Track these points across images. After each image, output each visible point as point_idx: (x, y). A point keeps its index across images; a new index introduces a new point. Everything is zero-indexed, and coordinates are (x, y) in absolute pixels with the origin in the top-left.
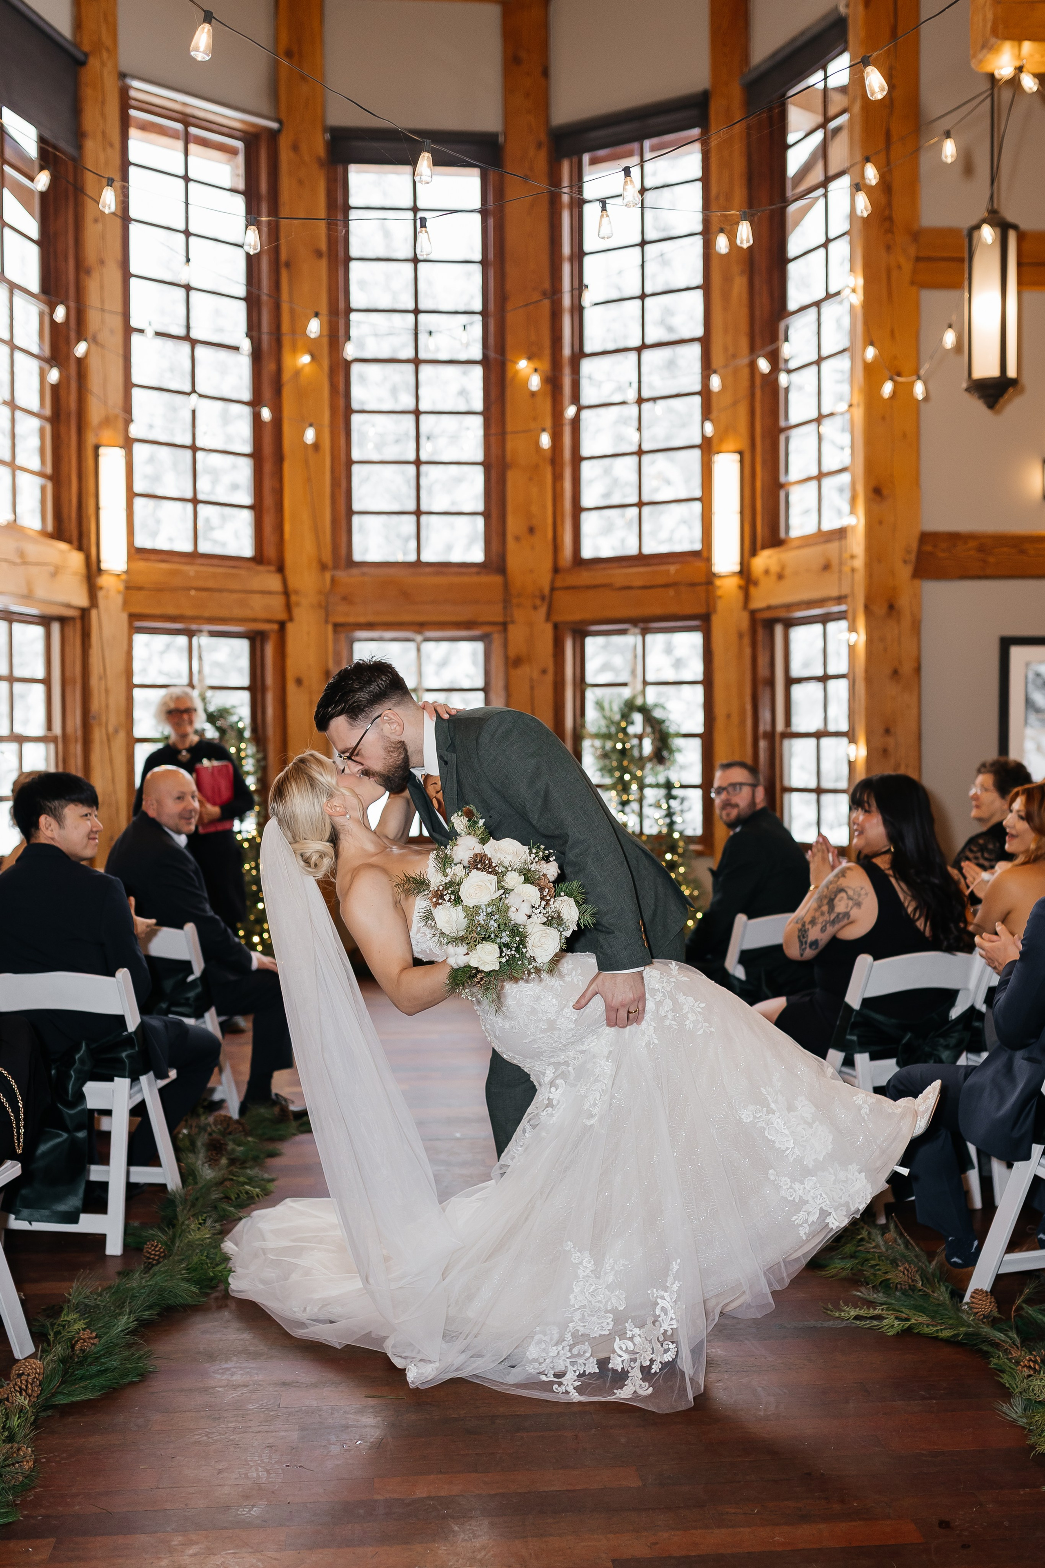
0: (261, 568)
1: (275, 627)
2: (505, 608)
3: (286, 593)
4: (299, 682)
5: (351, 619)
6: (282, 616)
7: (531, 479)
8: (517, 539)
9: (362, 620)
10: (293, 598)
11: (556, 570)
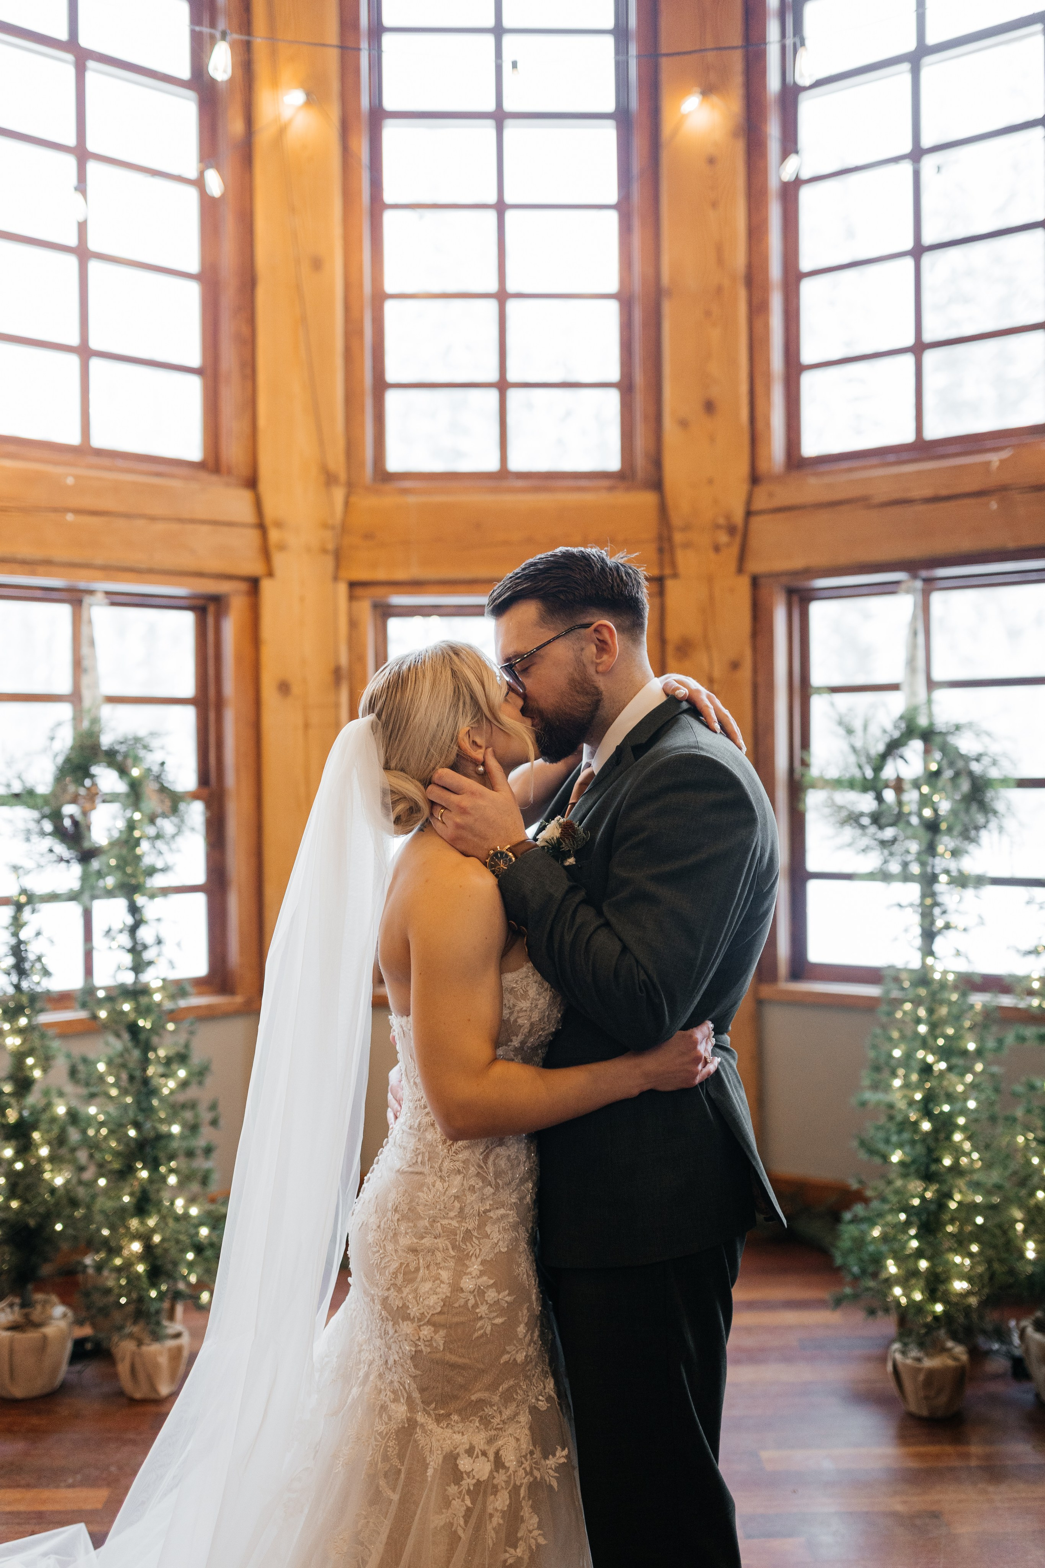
0: (214, 478)
1: (243, 586)
2: (661, 550)
3: (261, 527)
4: (284, 688)
5: (381, 575)
6: (254, 567)
7: (708, 313)
8: (684, 424)
9: (400, 575)
10: (274, 535)
11: (755, 479)
